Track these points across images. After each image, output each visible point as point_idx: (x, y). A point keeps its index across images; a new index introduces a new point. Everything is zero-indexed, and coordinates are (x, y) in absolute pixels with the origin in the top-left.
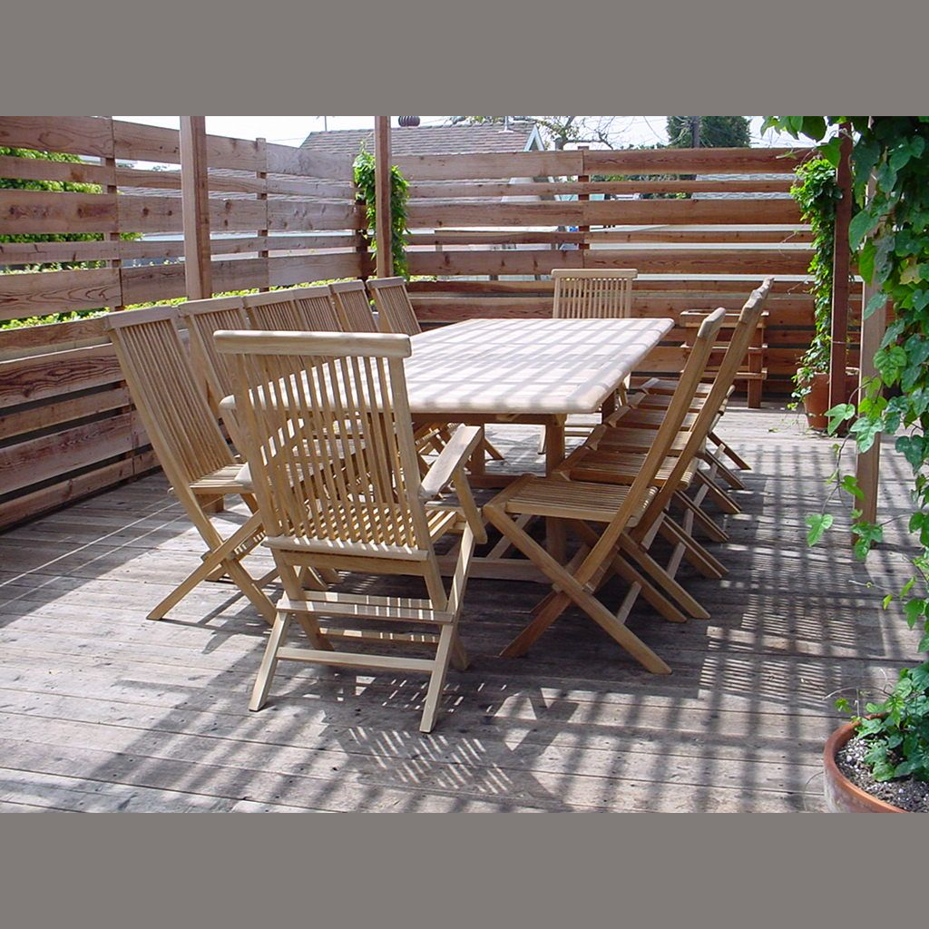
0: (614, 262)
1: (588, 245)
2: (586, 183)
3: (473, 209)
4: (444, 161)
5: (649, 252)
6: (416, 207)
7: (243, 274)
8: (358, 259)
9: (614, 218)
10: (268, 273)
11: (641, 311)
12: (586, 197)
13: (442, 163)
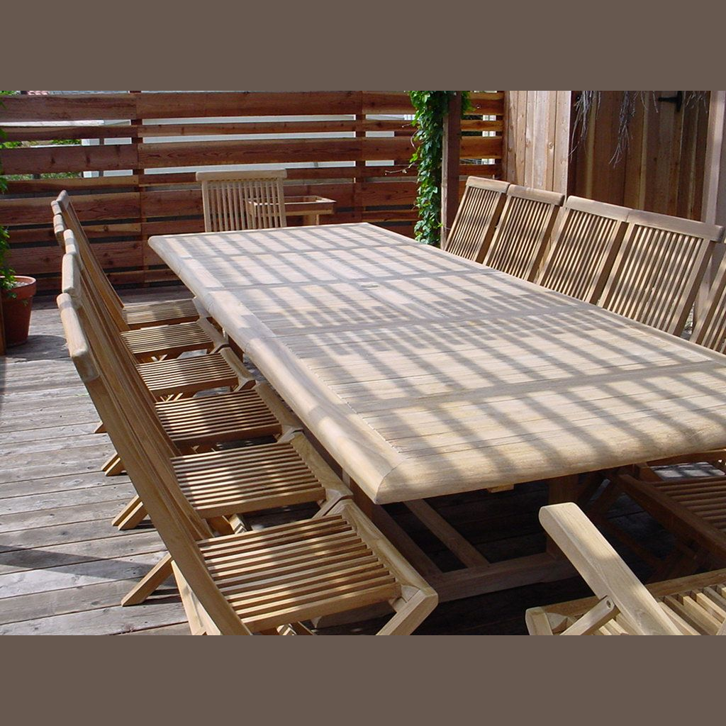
0: (169, 155)
1: (142, 138)
3: (17, 102)
9: (168, 110)
11: (196, 202)
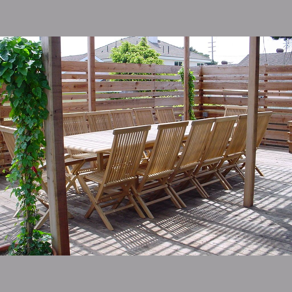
0: (275, 103)
1: (267, 97)
2: (267, 76)
3: (233, 84)
4: (225, 69)
5: (286, 100)
6: (217, 83)
7: (142, 103)
8: (200, 98)
9: (275, 88)
10: (154, 103)
12: (267, 81)
13: (224, 69)
